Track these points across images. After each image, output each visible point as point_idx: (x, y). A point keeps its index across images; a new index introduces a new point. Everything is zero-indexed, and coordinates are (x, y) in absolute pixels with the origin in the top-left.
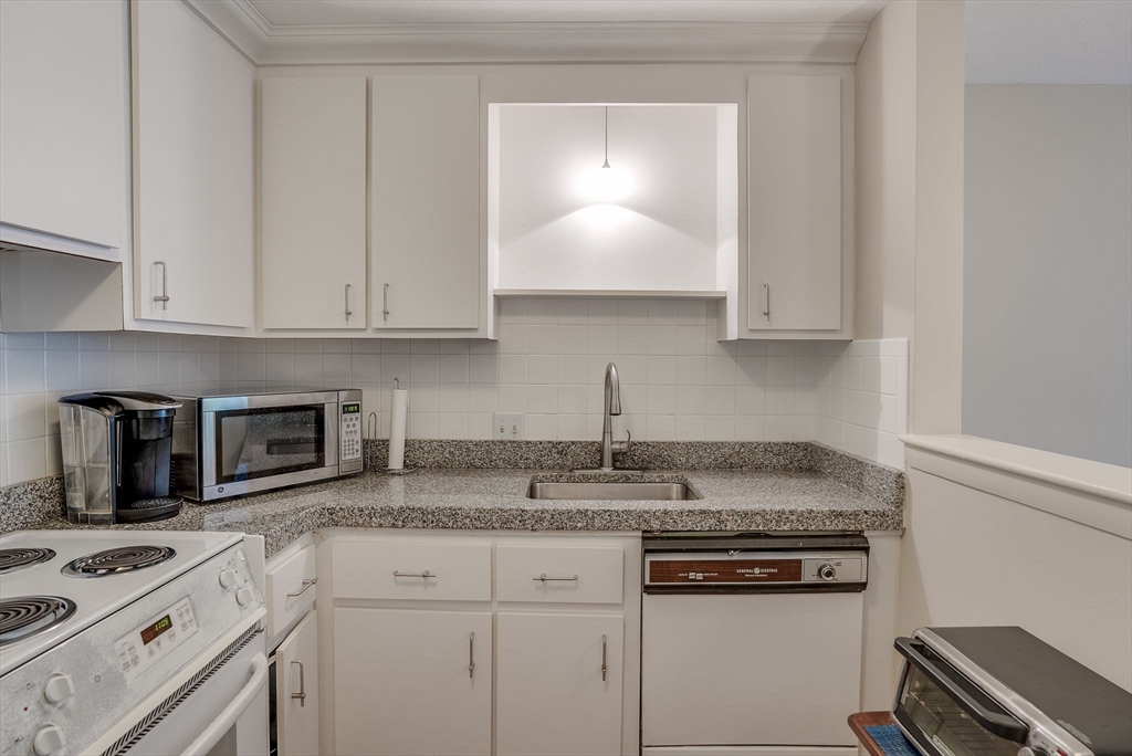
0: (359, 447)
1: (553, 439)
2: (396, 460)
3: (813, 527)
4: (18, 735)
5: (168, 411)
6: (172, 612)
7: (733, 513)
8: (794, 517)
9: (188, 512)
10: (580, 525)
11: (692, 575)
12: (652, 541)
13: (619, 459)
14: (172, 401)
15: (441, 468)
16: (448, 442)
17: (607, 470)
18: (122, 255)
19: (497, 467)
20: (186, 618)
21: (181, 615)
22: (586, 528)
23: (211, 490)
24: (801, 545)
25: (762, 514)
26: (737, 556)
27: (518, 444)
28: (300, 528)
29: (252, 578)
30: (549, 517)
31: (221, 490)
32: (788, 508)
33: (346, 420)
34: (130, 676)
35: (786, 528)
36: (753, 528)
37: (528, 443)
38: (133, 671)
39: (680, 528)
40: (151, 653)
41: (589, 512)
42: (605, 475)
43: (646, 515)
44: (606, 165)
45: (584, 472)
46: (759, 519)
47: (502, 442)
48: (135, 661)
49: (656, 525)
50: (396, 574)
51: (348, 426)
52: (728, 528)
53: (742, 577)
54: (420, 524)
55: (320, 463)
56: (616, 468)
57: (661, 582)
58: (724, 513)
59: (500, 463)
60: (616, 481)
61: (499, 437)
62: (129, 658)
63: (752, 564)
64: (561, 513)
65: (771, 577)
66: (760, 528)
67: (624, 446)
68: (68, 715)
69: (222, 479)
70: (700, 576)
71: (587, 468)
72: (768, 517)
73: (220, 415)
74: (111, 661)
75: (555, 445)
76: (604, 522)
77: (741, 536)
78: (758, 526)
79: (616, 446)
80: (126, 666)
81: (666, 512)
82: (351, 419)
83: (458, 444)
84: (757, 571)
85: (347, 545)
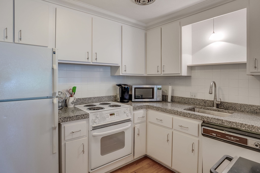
0: (161, 96)
1: (203, 99)
2: (169, 100)
3: (254, 131)
4: (93, 119)
5: (127, 87)
6: (115, 113)
7: (227, 121)
8: (246, 126)
9: (130, 102)
10: (188, 116)
11: (213, 134)
12: (205, 123)
13: (218, 106)
14: (127, 85)
15: (179, 102)
16: (180, 97)
17: (215, 108)
18: (120, 65)
19: (190, 104)
20: (117, 114)
21: (116, 114)
22: (190, 117)
23: (133, 100)
24: (247, 134)
25: (236, 123)
26: (227, 133)
27: (195, 99)
28: (142, 107)
29: (131, 113)
30: (182, 113)
31: (135, 100)
32: (244, 123)
33: (158, 91)
34: (107, 119)
35: (243, 129)
36: (233, 126)
37: (197, 99)
38: (108, 118)
39: (211, 122)
40: (111, 117)
41: (190, 114)
42: (213, 109)
43: (203, 117)
44: (214, 32)
45: (208, 107)
46: (234, 124)
47: (191, 98)
48: (108, 117)
49: (205, 120)
50: (157, 119)
51: (159, 92)
52: (225, 125)
53: (228, 139)
54: (161, 110)
55: (153, 98)
56: (217, 108)
57: (206, 134)
58: (224, 120)
59: (191, 103)
60: (216, 111)
61: (191, 97)
62: (107, 116)
63: (231, 136)
64: (185, 113)
65: (237, 141)
66: (235, 127)
67: (219, 103)
68: (99, 119)
69: (135, 98)
70: (215, 135)
71: (211, 107)
72: (238, 124)
73: (135, 88)
74: (105, 116)
75: (203, 100)
76: (194, 117)
77: (231, 128)
78: (234, 126)
79: (217, 102)
80: (107, 117)
81: (208, 117)
82: (159, 91)
83: (182, 98)
84: (232, 138)
85: (152, 113)
